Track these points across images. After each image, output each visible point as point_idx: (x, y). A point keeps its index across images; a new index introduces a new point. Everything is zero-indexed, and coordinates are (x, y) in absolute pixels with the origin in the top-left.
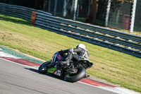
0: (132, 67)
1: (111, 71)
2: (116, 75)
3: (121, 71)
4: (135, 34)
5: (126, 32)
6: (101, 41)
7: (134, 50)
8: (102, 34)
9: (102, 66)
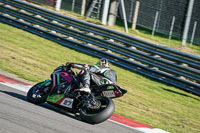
0: (55, 58)
1: (25, 62)
2: (32, 68)
3: (39, 63)
4: (63, 13)
5: (50, 9)
6: (14, 18)
7: (59, 35)
8: (15, 9)
9: (13, 54)
